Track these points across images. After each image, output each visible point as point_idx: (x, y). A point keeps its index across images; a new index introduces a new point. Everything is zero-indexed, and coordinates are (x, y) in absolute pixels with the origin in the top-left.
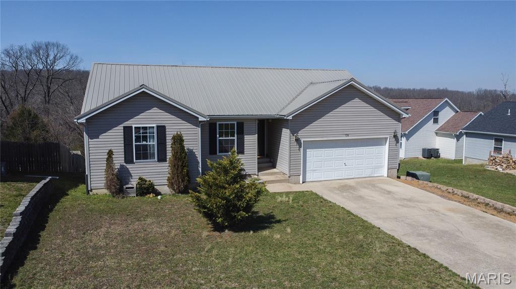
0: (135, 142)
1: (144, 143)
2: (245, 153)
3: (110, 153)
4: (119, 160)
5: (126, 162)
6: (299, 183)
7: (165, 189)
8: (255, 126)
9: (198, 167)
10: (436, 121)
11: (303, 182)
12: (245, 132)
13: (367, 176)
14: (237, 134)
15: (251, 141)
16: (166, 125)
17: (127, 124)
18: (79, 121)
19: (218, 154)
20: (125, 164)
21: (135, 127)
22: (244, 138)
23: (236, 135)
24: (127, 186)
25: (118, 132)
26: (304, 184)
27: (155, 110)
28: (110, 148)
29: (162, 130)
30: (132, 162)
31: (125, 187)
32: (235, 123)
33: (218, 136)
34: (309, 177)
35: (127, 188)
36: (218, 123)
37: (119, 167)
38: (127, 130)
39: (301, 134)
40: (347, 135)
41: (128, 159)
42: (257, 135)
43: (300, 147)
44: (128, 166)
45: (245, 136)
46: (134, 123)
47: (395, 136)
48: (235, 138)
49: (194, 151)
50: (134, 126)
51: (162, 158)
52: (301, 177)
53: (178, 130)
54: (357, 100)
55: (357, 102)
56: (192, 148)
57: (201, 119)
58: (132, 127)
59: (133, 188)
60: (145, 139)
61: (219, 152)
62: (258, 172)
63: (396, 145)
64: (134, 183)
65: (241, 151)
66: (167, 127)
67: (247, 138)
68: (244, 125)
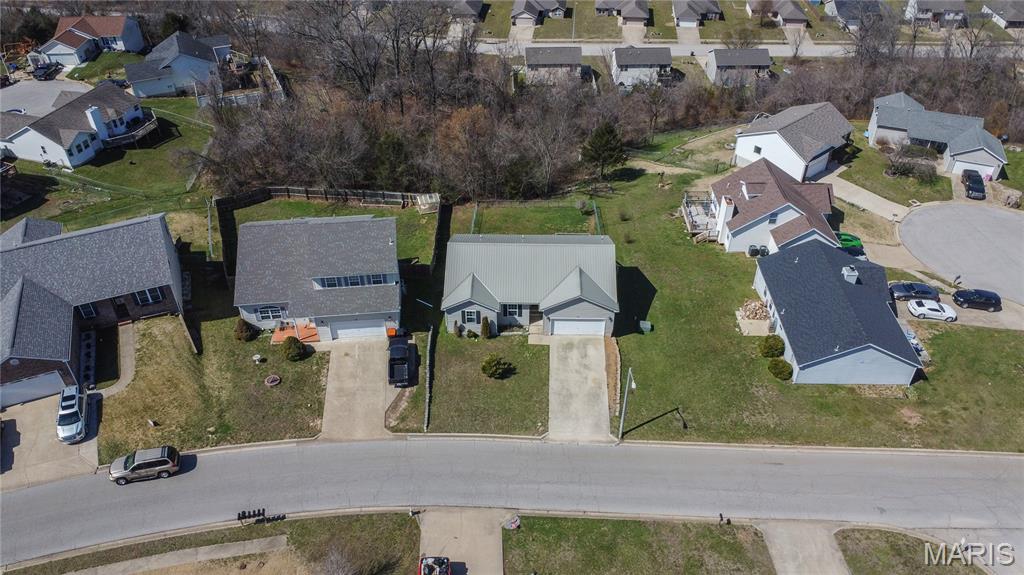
0: (467, 317)
1: (471, 317)
2: (522, 316)
3: (456, 322)
4: (459, 323)
7: (479, 334)
8: (528, 307)
10: (773, 221)
11: (551, 335)
12: (522, 309)
13: (592, 334)
15: (526, 313)
16: (479, 311)
17: (463, 310)
18: (442, 309)
20: (462, 324)
21: (467, 312)
22: (522, 311)
23: (517, 309)
25: (459, 313)
27: (476, 306)
28: (456, 319)
29: (478, 313)
31: (462, 334)
32: (518, 305)
33: (508, 309)
36: (508, 305)
37: (460, 326)
38: (463, 312)
39: (550, 315)
40: (579, 317)
41: (464, 322)
42: (529, 310)
43: (550, 321)
44: (464, 325)
46: (466, 310)
48: (517, 311)
49: (494, 321)
51: (479, 322)
52: (550, 332)
53: (486, 313)
54: (583, 303)
56: (492, 320)
60: (471, 315)
61: (509, 316)
62: (530, 324)
63: (610, 323)
64: (465, 333)
65: (520, 315)
67: (524, 311)
68: (522, 306)
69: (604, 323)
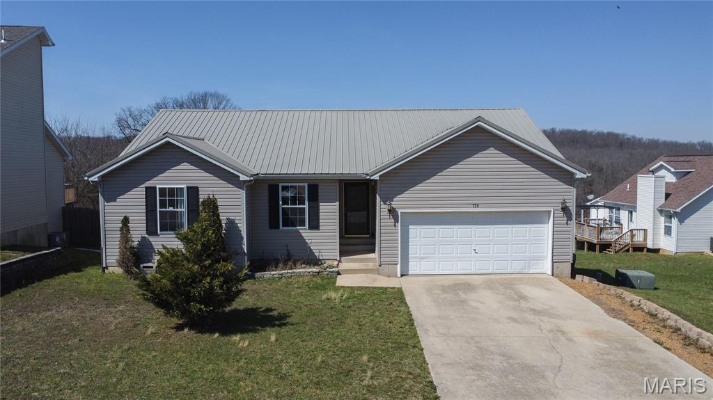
0: (160, 208)
1: (171, 209)
2: (321, 228)
3: (126, 221)
4: (138, 231)
5: (148, 233)
6: (396, 276)
8: (336, 190)
9: (241, 244)
11: (402, 275)
12: (319, 198)
13: (515, 271)
14: (308, 201)
15: (330, 212)
16: (199, 186)
17: (149, 183)
18: (90, 179)
19: (281, 228)
20: (147, 236)
21: (159, 188)
22: (318, 206)
23: (306, 203)
24: (145, 265)
25: (138, 194)
26: (403, 278)
27: (185, 166)
28: (125, 215)
29: (193, 191)
30: (155, 234)
31: (142, 265)
32: (306, 185)
33: (281, 203)
34: (413, 268)
35: (144, 267)
36: (281, 185)
37: (139, 239)
38: (150, 191)
39: (396, 202)
40: (476, 205)
41: (151, 231)
42: (338, 203)
43: (396, 221)
44: (152, 239)
45: (321, 204)
46: (160, 182)
47: (565, 209)
48: (306, 206)
49: (236, 221)
50: (158, 186)
52: (399, 266)
53: (211, 193)
54: (492, 150)
55: (492, 154)
56: (233, 218)
57: (243, 178)
58: (155, 188)
59: (152, 267)
60: (172, 204)
61: (283, 226)
62: (340, 257)
63: (567, 224)
65: (314, 225)
66: (200, 189)
67: (323, 206)
68: (320, 187)
69: (548, 229)
